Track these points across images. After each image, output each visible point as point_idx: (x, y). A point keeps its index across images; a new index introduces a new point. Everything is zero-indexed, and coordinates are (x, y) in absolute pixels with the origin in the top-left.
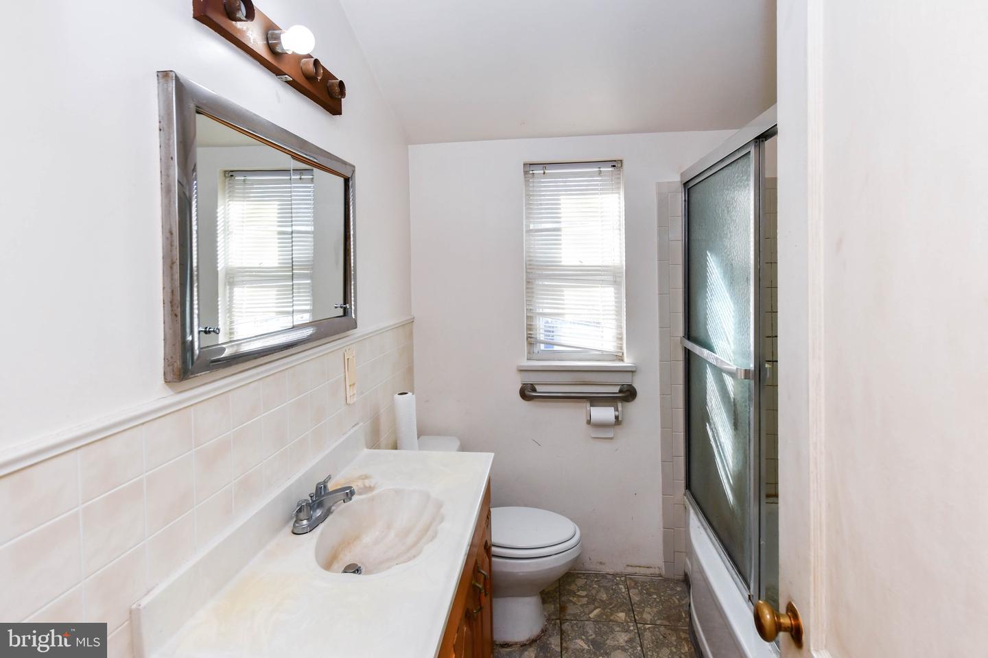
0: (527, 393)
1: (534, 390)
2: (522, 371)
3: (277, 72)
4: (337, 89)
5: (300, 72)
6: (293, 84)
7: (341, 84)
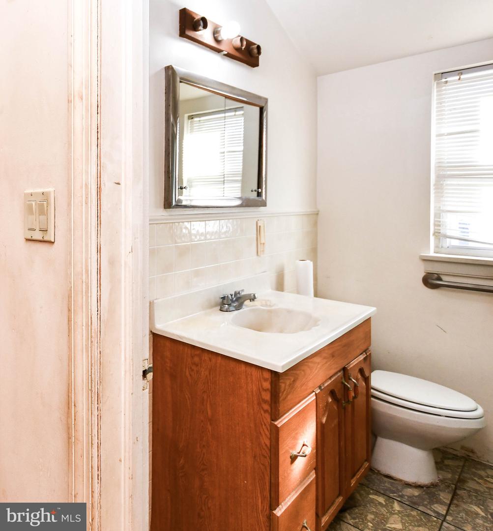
0: (431, 281)
1: (440, 279)
2: (426, 260)
3: (219, 51)
4: (256, 51)
5: (233, 48)
6: (229, 55)
7: (259, 48)
